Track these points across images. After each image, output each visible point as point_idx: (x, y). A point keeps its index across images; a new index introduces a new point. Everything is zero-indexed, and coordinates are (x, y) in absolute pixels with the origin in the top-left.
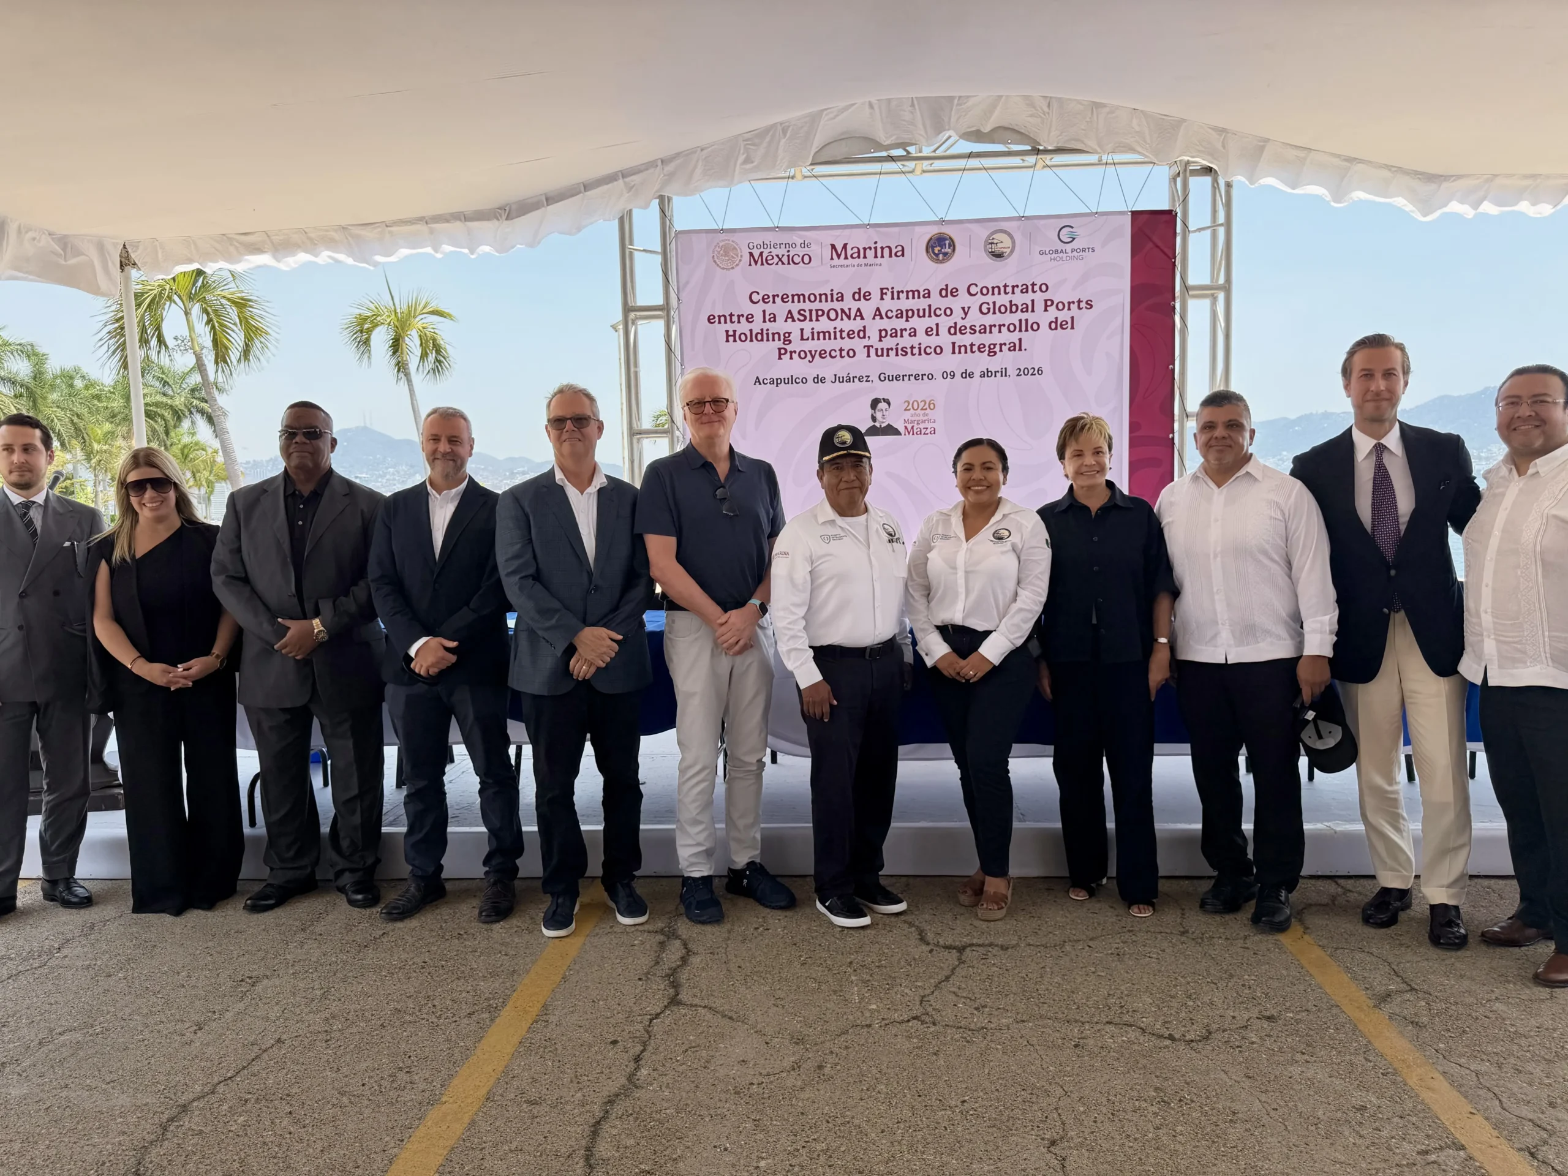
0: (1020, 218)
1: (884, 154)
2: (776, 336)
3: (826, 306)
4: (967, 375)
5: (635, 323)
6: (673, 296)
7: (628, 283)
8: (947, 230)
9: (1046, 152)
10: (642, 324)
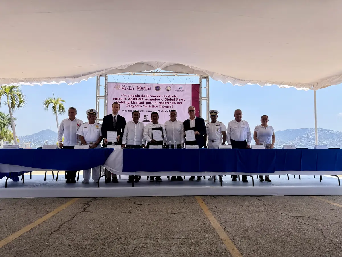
0: (172, 84)
1: (148, 71)
2: (126, 102)
3: (136, 98)
4: (163, 111)
5: (99, 99)
6: (106, 94)
7: (98, 91)
8: (159, 85)
9: (177, 73)
10: (100, 99)
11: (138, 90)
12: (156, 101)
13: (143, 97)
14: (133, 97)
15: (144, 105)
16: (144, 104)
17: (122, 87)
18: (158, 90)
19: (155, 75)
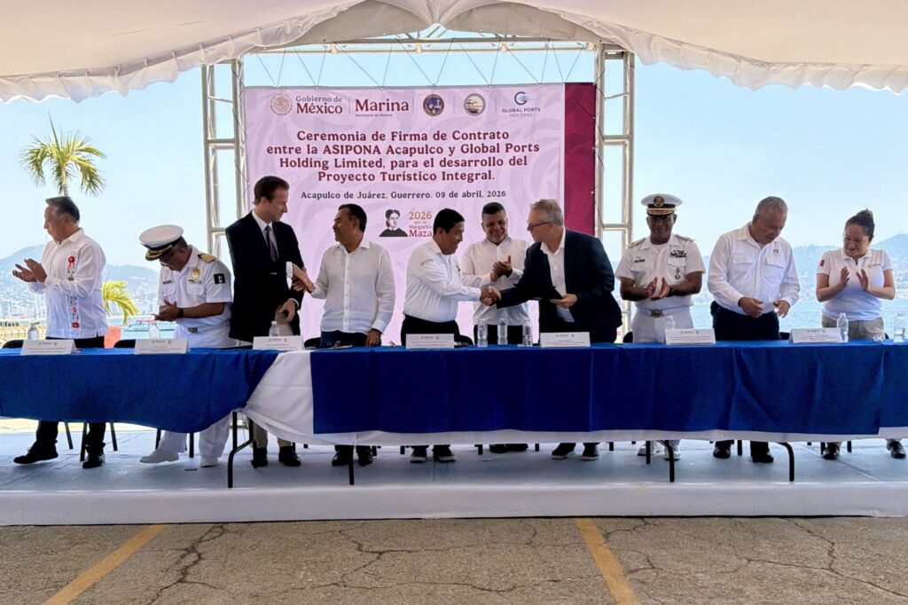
0: (488, 86)
1: (393, 37)
2: (317, 164)
3: (353, 144)
4: (454, 195)
5: (214, 151)
6: (241, 133)
7: (209, 122)
8: (437, 93)
9: (506, 39)
10: (219, 152)
11: (360, 112)
12: (428, 157)
13: (379, 143)
14: (340, 143)
15: (384, 173)
16: (382, 170)
17: (299, 105)
18: (437, 110)
19: (423, 51)
